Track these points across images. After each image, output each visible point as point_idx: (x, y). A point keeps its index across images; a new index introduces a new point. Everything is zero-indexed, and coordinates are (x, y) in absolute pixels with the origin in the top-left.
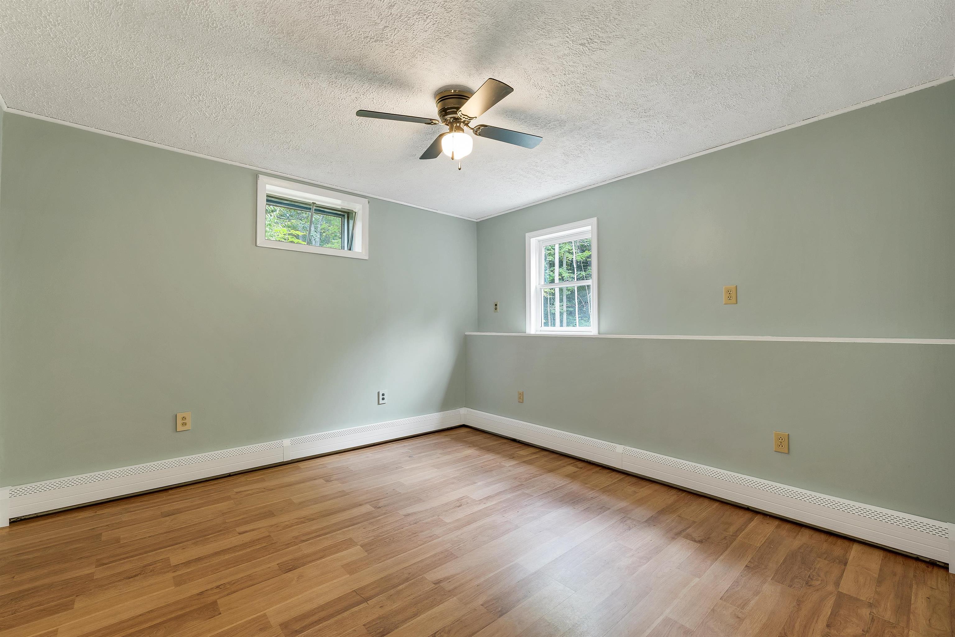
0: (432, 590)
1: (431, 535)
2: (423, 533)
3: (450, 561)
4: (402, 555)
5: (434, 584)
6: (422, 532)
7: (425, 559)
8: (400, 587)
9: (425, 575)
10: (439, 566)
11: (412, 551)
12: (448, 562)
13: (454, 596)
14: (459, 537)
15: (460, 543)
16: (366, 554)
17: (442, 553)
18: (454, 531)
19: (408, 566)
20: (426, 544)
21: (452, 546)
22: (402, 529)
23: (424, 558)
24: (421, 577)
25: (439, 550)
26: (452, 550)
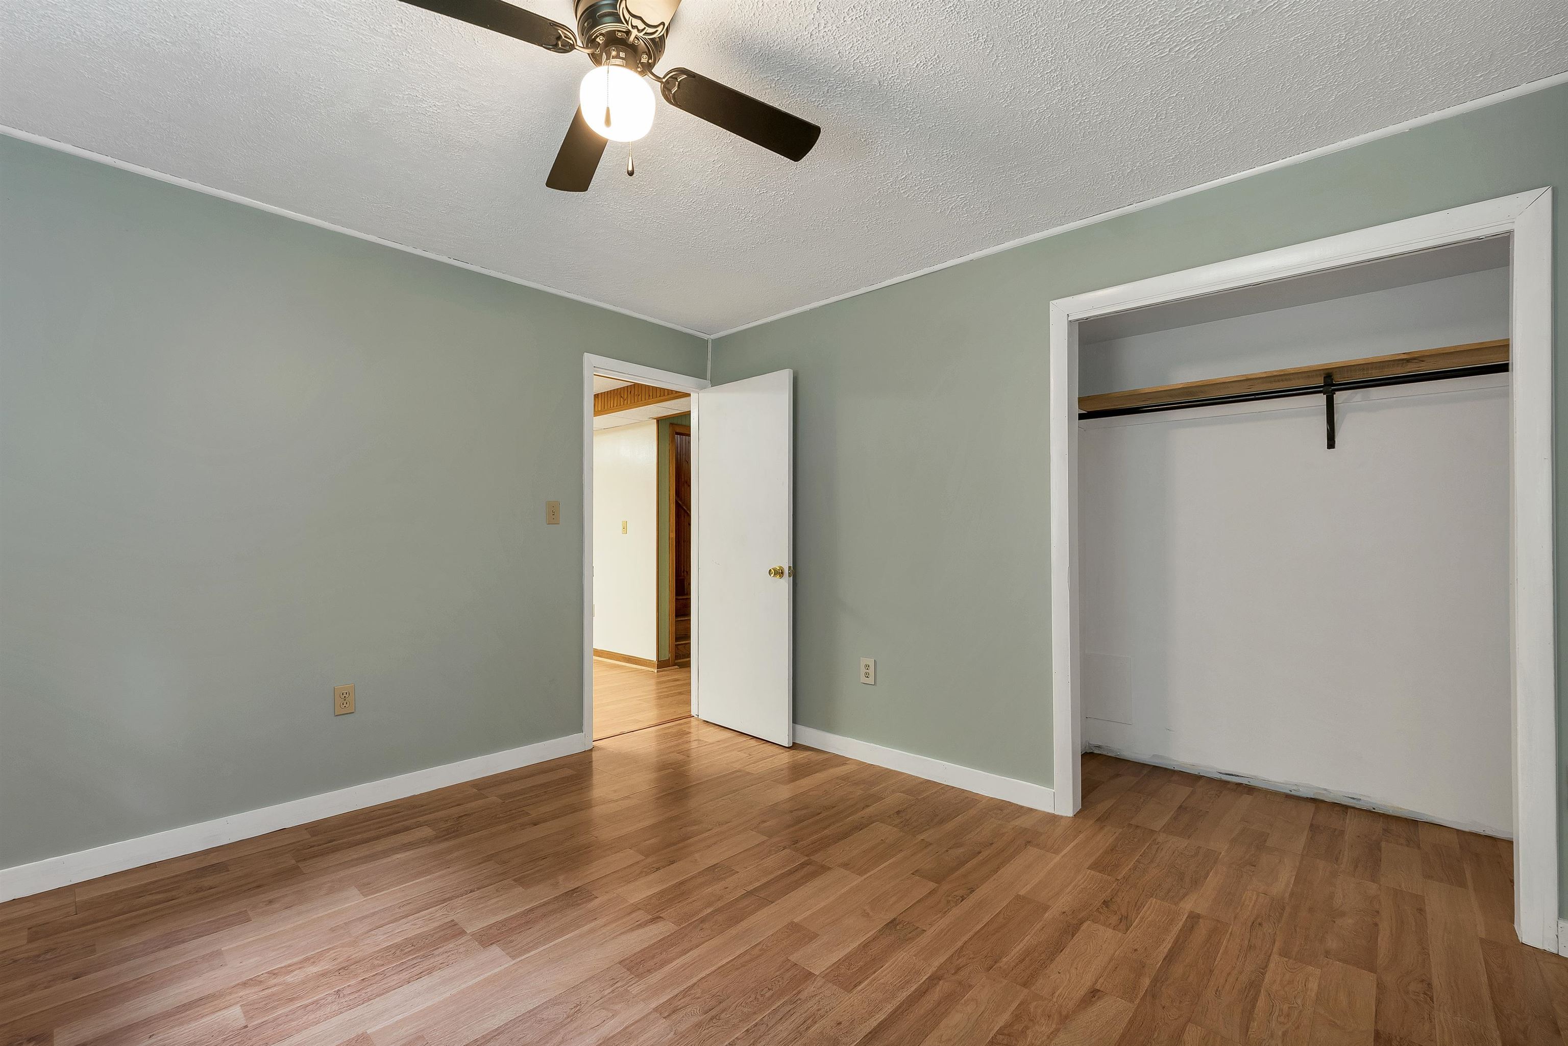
0: (663, 909)
1: (674, 1017)
2: (695, 1019)
3: (635, 954)
4: (725, 961)
5: (661, 917)
6: (698, 1025)
7: (680, 956)
8: (709, 910)
9: (677, 928)
10: (654, 944)
11: (707, 972)
12: (639, 952)
13: (632, 904)
14: (611, 1015)
15: (611, 995)
16: (794, 958)
17: (648, 971)
18: (619, 1033)
19: (707, 941)
20: (682, 989)
21: (628, 987)
22: (747, 1030)
23: (684, 957)
24: (682, 926)
25: (655, 978)
26: (628, 979)
